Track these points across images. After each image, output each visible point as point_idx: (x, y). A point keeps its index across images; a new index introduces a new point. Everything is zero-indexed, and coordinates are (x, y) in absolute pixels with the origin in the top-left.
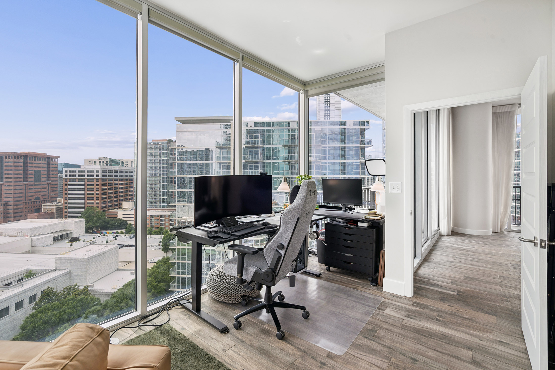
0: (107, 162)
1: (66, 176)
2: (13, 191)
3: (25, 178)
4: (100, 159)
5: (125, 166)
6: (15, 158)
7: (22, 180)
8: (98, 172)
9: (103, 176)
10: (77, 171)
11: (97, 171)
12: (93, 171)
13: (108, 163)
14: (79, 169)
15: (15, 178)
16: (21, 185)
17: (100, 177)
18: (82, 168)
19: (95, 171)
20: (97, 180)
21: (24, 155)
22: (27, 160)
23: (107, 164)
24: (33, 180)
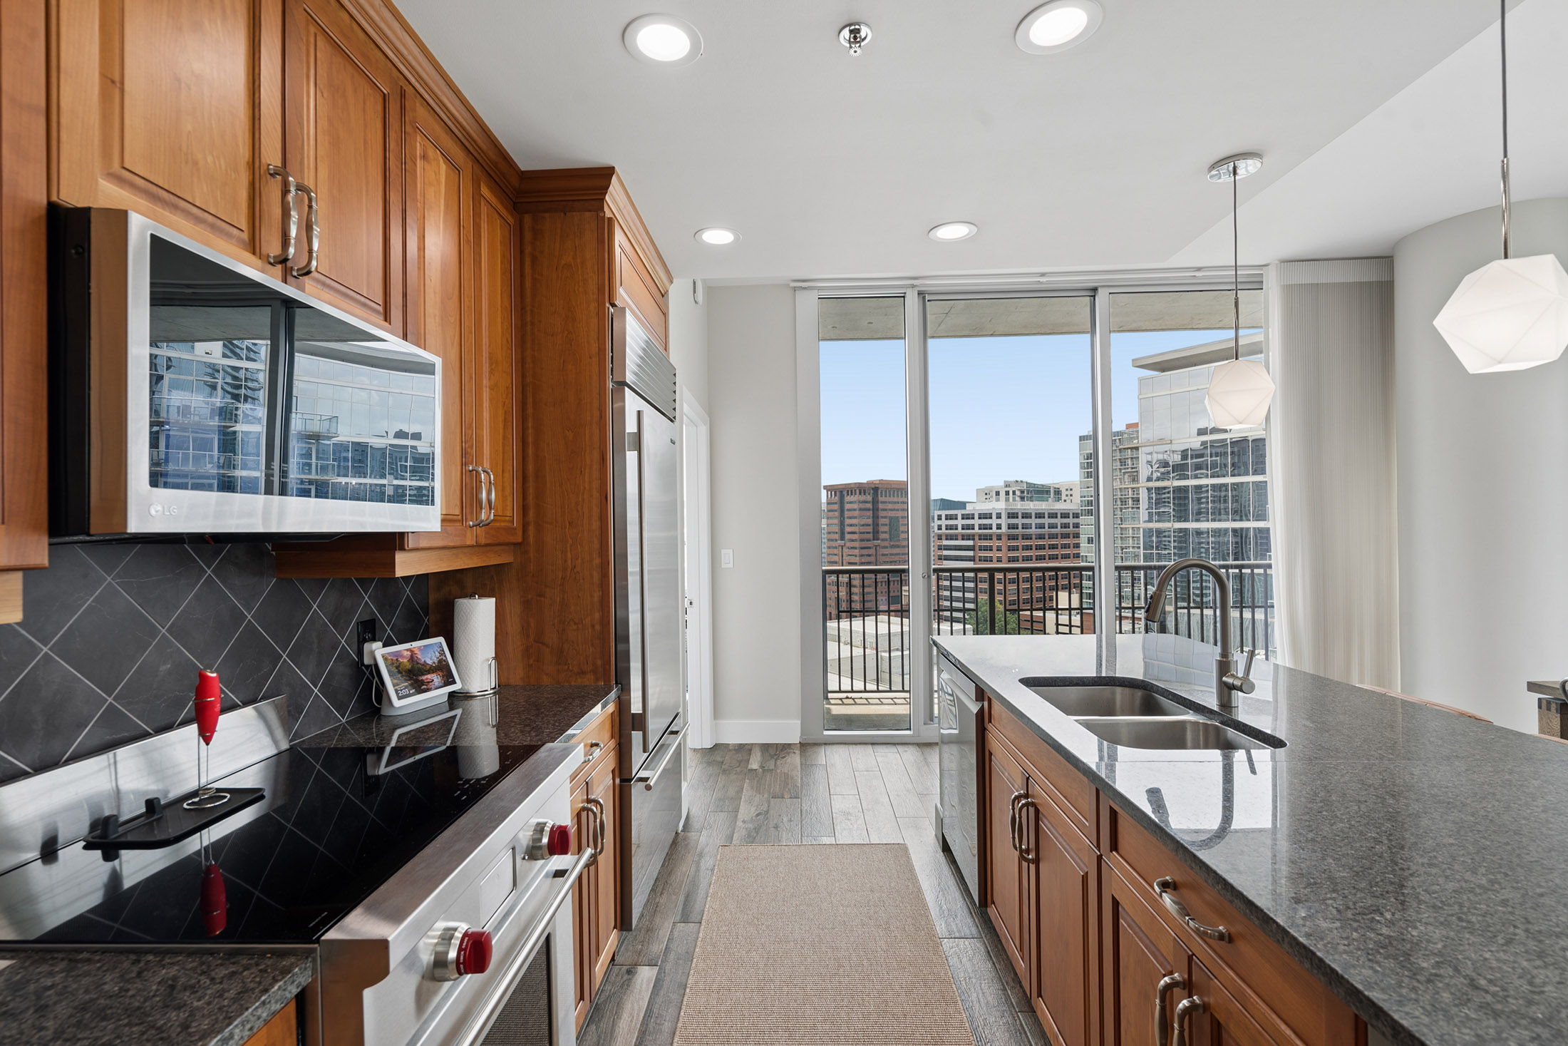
0: (1022, 492)
1: (940, 528)
2: (858, 558)
3: (876, 535)
4: (1006, 486)
5: (1065, 501)
6: (860, 494)
7: (870, 536)
8: (1000, 518)
9: (1010, 527)
10: (959, 517)
11: (999, 516)
12: (989, 516)
13: (1025, 494)
14: (964, 512)
15: (861, 533)
16: (869, 548)
17: (1004, 529)
18: (969, 507)
19: (994, 516)
20: (999, 537)
21: (873, 486)
22: (877, 496)
23: (1022, 498)
24: (887, 536)
